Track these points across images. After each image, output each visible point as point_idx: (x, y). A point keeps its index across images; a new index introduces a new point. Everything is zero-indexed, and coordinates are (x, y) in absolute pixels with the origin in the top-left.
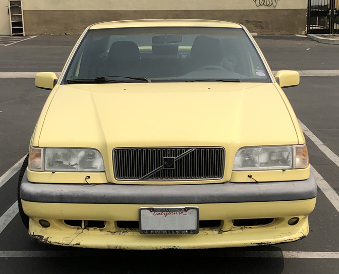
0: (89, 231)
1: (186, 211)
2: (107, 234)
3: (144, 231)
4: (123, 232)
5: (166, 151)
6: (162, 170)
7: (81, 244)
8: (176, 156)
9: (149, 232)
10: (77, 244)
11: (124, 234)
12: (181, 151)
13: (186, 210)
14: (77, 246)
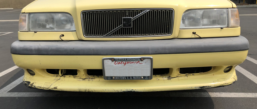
0: (65, 78)
1: (142, 61)
2: (79, 80)
3: (108, 77)
4: (92, 78)
5: (125, 13)
6: (121, 28)
7: (57, 88)
8: (133, 17)
9: (111, 78)
10: (55, 88)
11: (92, 80)
12: (137, 12)
13: (141, 59)
14: (55, 90)
